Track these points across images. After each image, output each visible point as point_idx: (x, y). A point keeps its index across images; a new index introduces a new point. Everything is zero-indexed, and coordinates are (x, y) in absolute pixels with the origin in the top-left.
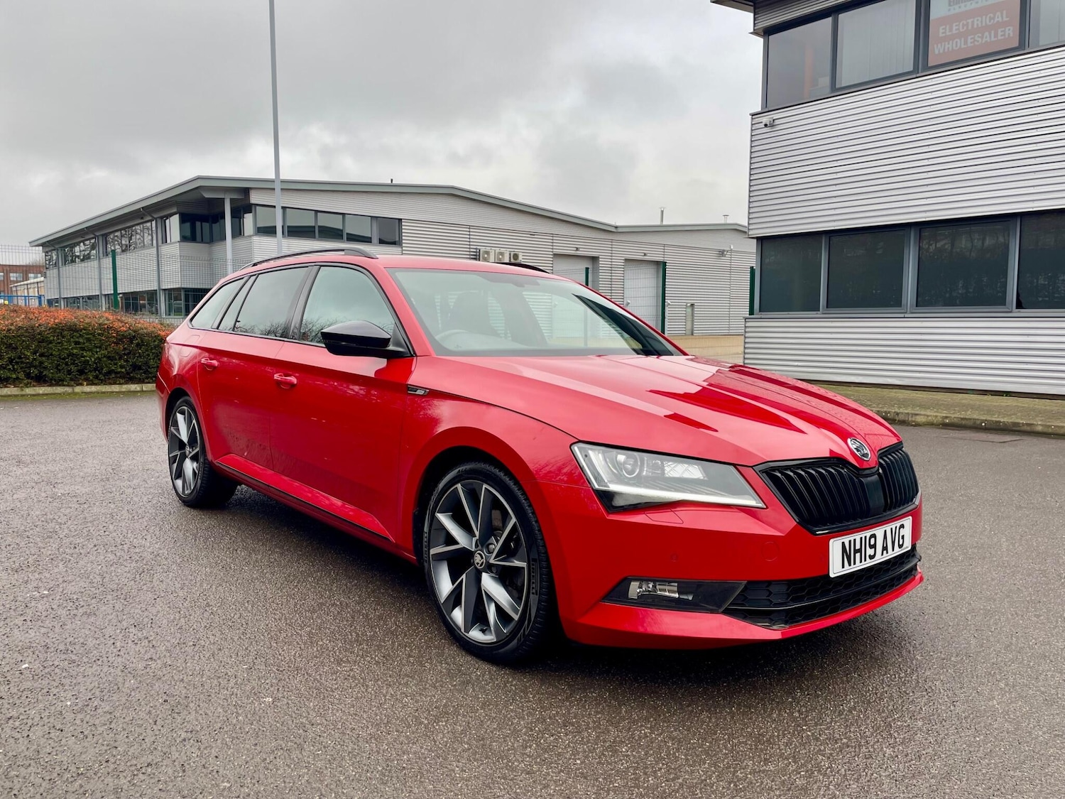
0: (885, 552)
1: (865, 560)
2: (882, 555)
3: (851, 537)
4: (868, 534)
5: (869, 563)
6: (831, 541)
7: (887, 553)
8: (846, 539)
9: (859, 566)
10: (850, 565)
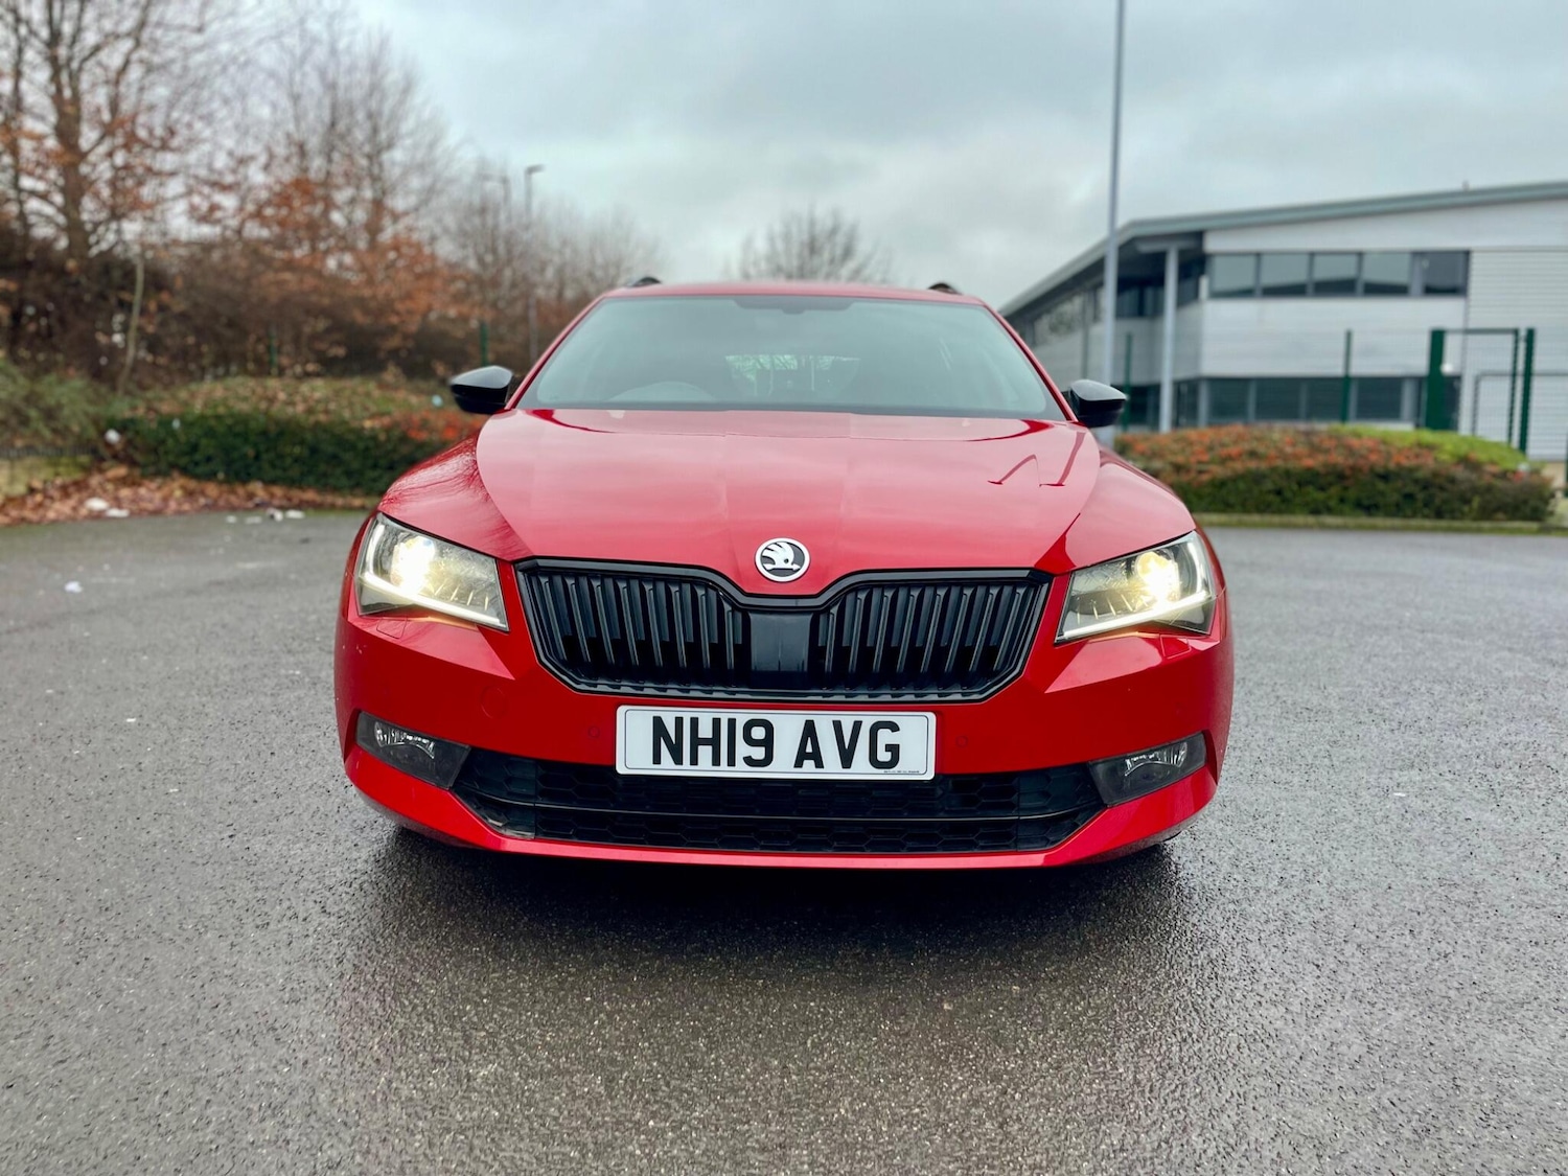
0: (809, 765)
1: (731, 762)
2: (799, 764)
3: (687, 714)
4: (742, 717)
5: (741, 771)
6: (621, 710)
7: (819, 764)
8: (668, 716)
9: (705, 768)
10: (678, 760)
